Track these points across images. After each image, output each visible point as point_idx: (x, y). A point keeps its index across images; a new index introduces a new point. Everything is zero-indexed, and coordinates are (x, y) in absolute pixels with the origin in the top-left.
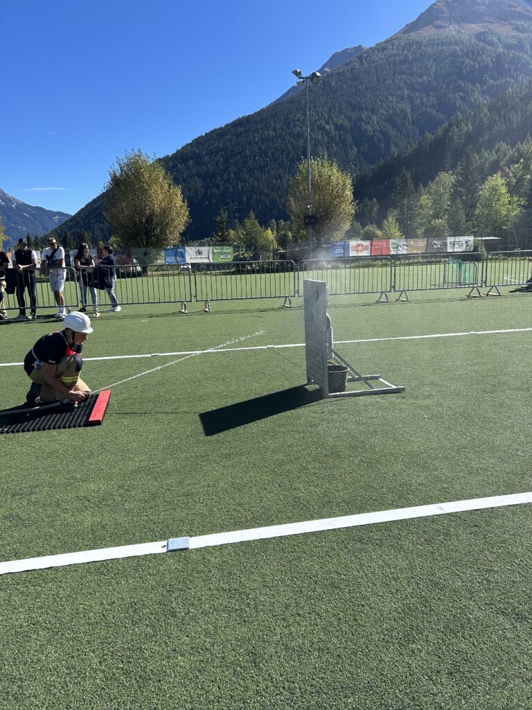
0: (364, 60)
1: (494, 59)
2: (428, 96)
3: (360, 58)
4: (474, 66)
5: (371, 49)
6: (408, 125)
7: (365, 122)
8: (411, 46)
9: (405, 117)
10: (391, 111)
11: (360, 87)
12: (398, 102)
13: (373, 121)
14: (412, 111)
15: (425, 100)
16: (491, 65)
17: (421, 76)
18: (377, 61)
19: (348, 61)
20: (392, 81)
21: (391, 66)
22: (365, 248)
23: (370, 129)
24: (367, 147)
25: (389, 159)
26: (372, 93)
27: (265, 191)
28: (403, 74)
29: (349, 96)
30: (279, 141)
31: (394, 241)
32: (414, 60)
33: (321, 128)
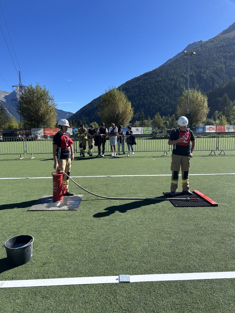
0: (203, 46)
2: (233, 61)
3: (201, 46)
5: (206, 42)
6: (223, 74)
7: (203, 73)
8: (225, 40)
9: (222, 71)
10: (215, 68)
11: (201, 58)
12: (219, 64)
13: (207, 73)
14: (226, 68)
15: (232, 63)
17: (230, 52)
18: (209, 47)
19: (195, 47)
20: (216, 55)
21: (216, 49)
22: (213, 129)
23: (205, 76)
24: (203, 84)
25: (214, 89)
26: (206, 61)
27: (156, 103)
28: (221, 52)
29: (196, 62)
30: (163, 82)
31: (227, 126)
32: (227, 46)
33: (182, 76)
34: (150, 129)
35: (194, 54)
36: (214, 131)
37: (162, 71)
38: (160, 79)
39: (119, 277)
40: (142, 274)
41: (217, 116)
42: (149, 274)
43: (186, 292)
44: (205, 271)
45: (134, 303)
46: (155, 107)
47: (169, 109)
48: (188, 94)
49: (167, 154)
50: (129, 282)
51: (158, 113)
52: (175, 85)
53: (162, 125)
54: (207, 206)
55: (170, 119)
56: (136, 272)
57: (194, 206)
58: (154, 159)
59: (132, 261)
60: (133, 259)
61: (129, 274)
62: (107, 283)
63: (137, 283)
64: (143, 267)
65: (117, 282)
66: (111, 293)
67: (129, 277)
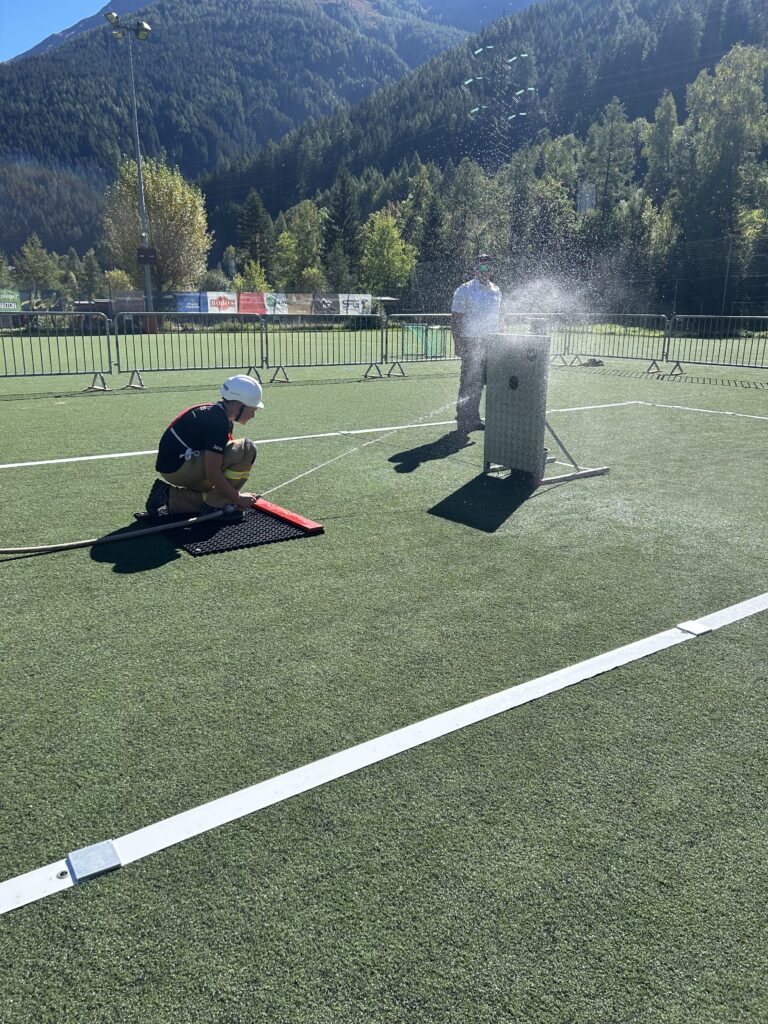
0: (167, 12)
1: (351, 47)
2: (266, 85)
4: (324, 52)
6: (239, 124)
7: (176, 110)
9: (235, 112)
10: (214, 100)
11: (164, 54)
12: (224, 88)
13: (189, 111)
14: (245, 104)
15: (261, 90)
16: (347, 54)
17: (253, 53)
18: (188, 19)
19: (142, 10)
20: (213, 53)
21: (210, 30)
22: (230, 304)
23: (184, 122)
24: (181, 149)
25: (218, 173)
26: (184, 67)
27: (19, 202)
28: (227, 46)
29: (148, 65)
30: (37, 122)
31: (270, 295)
32: (243, 27)
33: (106, 110)
34: (11, 297)
35: (146, 30)
36: (232, 310)
37: (27, 77)
38: (23, 107)
39: (69, 864)
40: (159, 820)
41: (233, 264)
42: (185, 808)
43: (328, 827)
44: (360, 740)
45: (162, 941)
46: (15, 214)
47: (72, 228)
48: (139, 175)
49: (104, 384)
50: (118, 867)
51: (36, 238)
52: (84, 140)
53: (56, 285)
54: (293, 538)
55: (80, 265)
56: (132, 822)
57: (255, 545)
58: (61, 402)
59: (101, 782)
60: (101, 774)
61: (106, 838)
62: (21, 908)
63: (148, 858)
64: (154, 792)
65: (68, 883)
66: (52, 939)
67: (112, 847)
